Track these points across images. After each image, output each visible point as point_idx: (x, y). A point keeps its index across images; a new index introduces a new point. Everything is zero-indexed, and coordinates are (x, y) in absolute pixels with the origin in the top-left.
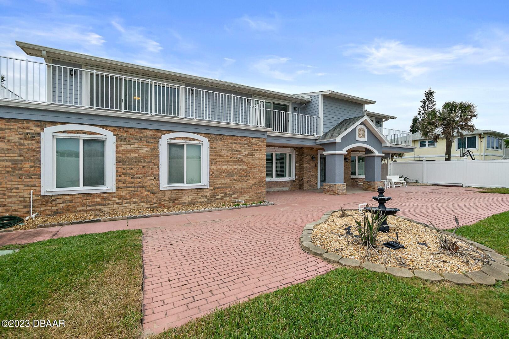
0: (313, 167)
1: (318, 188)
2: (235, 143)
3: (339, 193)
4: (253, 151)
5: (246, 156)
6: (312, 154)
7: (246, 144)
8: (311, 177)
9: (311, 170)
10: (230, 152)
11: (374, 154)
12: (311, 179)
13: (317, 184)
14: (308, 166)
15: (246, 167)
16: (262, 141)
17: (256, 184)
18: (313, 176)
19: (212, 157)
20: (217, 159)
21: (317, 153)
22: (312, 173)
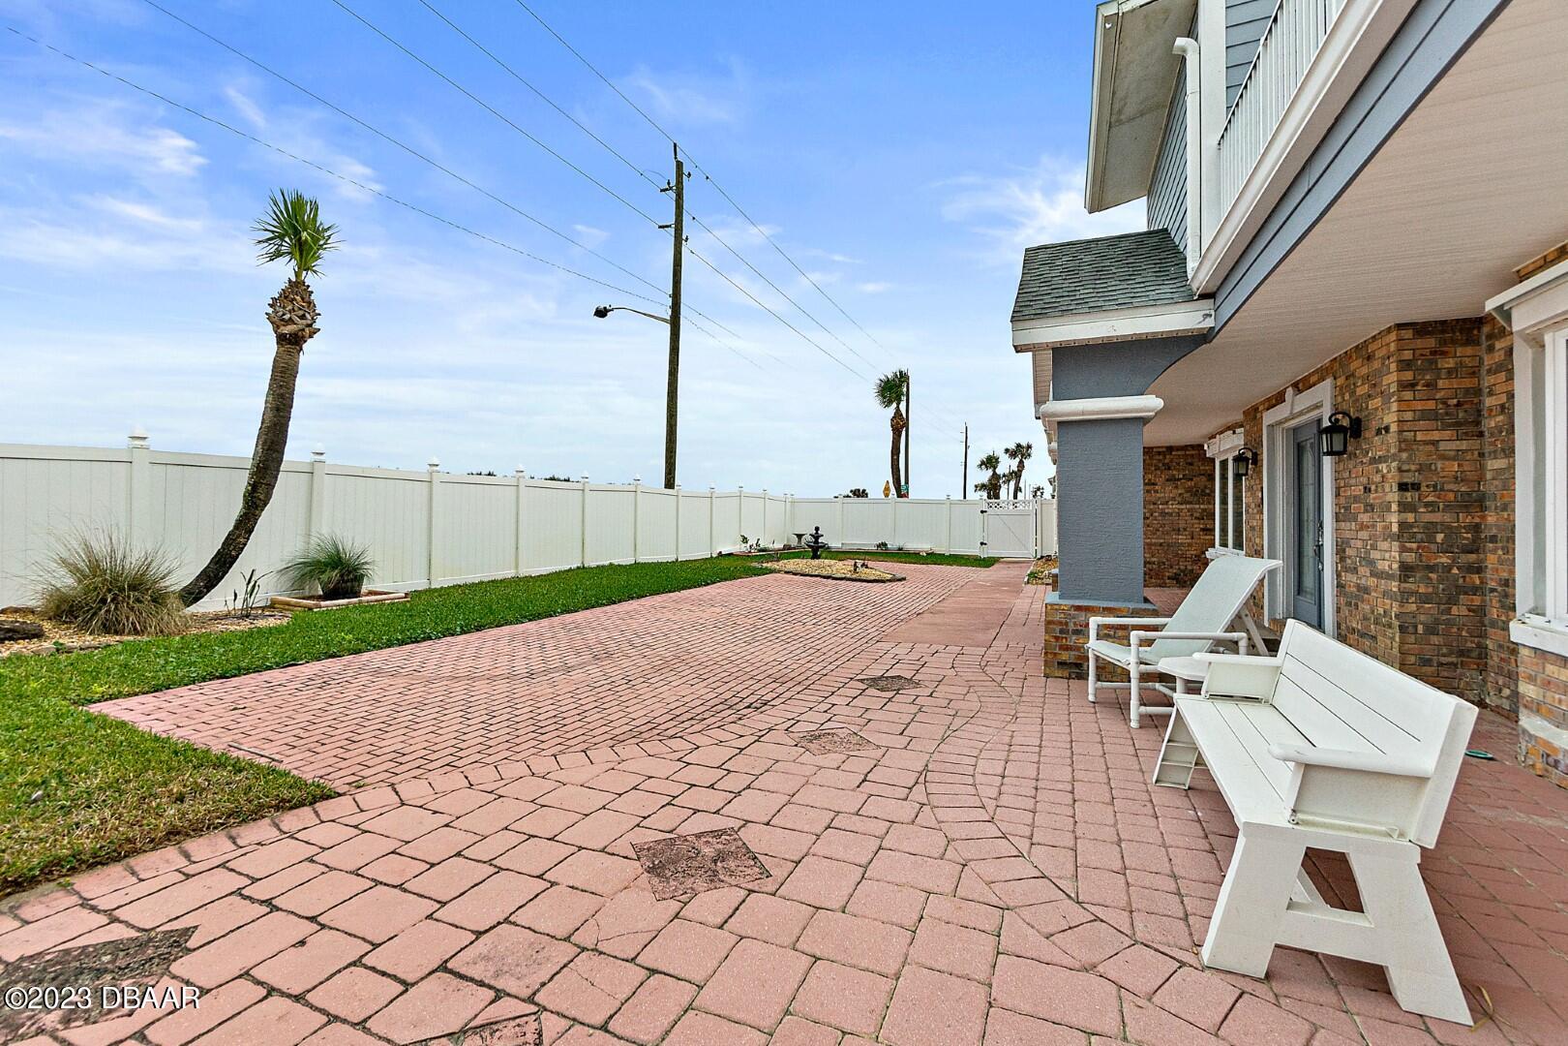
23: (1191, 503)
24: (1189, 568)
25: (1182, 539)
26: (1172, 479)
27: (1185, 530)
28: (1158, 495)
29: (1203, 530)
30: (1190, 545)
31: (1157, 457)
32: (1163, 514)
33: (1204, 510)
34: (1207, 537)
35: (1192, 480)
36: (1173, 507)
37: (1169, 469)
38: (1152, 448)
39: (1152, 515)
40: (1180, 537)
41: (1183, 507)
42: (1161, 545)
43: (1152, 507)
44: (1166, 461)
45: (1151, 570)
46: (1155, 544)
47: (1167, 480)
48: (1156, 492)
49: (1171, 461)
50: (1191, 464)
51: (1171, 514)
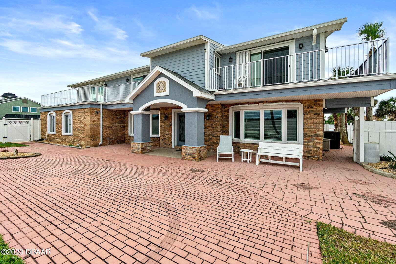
0: (168, 126)
1: (172, 147)
2: (80, 113)
3: (134, 151)
4: (85, 117)
5: (83, 120)
6: (166, 114)
7: (83, 112)
8: (166, 135)
9: (166, 129)
10: (78, 118)
11: (182, 110)
12: (166, 138)
13: (172, 143)
14: (164, 125)
15: (83, 126)
16: (89, 110)
17: (87, 136)
18: (168, 135)
19: (73, 121)
20: (75, 122)
21: (172, 113)
22: (167, 131)
23: (120, 124)
24: (120, 139)
25: (119, 132)
26: (117, 118)
27: (119, 130)
28: (114, 122)
29: (122, 130)
30: (120, 134)
31: (114, 112)
32: (115, 126)
33: (123, 125)
34: (123, 132)
35: (120, 118)
36: (117, 125)
37: (116, 116)
38: (113, 110)
39: (113, 127)
40: (118, 132)
41: (119, 125)
42: (115, 134)
43: (113, 125)
44: (116, 114)
45: (113, 140)
46: (113, 134)
47: (116, 118)
48: (114, 121)
49: (117, 114)
50: (120, 115)
51: (116, 126)
